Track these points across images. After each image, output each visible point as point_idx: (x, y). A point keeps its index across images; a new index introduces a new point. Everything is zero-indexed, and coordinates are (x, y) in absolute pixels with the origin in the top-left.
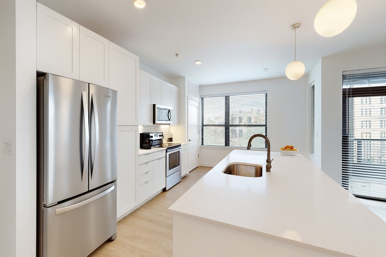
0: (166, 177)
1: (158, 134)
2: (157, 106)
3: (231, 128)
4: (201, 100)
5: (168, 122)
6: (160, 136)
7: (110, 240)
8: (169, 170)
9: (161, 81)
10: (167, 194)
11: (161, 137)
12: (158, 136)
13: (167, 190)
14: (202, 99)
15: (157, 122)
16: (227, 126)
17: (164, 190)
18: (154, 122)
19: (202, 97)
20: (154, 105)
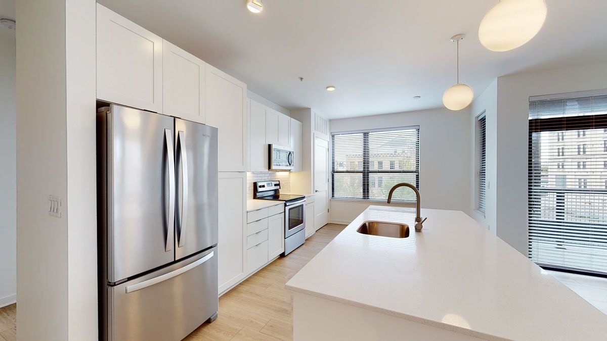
0: (285, 238)
1: (274, 183)
2: (274, 147)
3: (371, 175)
4: (331, 139)
5: (289, 168)
6: (275, 185)
7: (208, 322)
8: (289, 229)
9: (279, 113)
10: (286, 260)
11: (278, 187)
12: (273, 185)
13: (286, 255)
14: (333, 136)
15: (274, 167)
16: (366, 173)
17: (282, 256)
18: (269, 168)
19: (332, 134)
20: (270, 146)
